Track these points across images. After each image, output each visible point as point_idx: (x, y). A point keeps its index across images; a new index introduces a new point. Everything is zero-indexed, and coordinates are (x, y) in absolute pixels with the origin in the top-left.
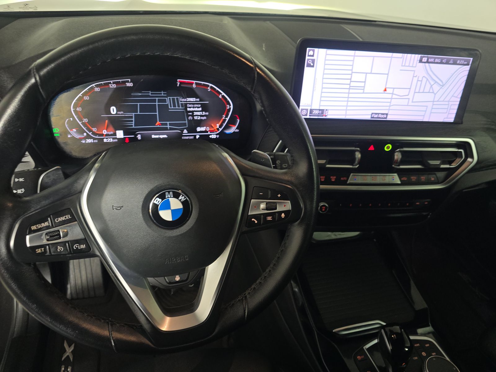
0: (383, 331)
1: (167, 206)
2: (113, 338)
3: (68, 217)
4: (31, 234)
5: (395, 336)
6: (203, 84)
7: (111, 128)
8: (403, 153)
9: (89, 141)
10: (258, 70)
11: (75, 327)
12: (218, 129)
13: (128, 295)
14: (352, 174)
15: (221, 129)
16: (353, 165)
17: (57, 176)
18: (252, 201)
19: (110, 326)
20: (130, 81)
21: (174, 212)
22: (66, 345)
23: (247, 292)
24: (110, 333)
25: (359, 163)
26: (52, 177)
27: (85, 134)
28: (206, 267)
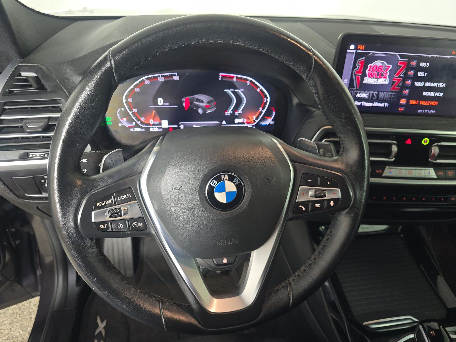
0: (420, 327)
1: (222, 189)
2: (163, 316)
3: (129, 196)
4: (96, 210)
5: (434, 333)
6: (243, 78)
7: (157, 117)
8: (440, 147)
9: (137, 130)
10: (315, 58)
11: (130, 303)
12: (254, 121)
13: (179, 274)
14: (387, 167)
15: (257, 121)
16: (389, 158)
17: (118, 157)
18: (301, 187)
19: (160, 303)
20: (176, 75)
21: (228, 194)
22: (99, 321)
23: (291, 279)
24: (161, 311)
25: (395, 157)
26: (113, 159)
27: (134, 123)
28: (252, 252)
